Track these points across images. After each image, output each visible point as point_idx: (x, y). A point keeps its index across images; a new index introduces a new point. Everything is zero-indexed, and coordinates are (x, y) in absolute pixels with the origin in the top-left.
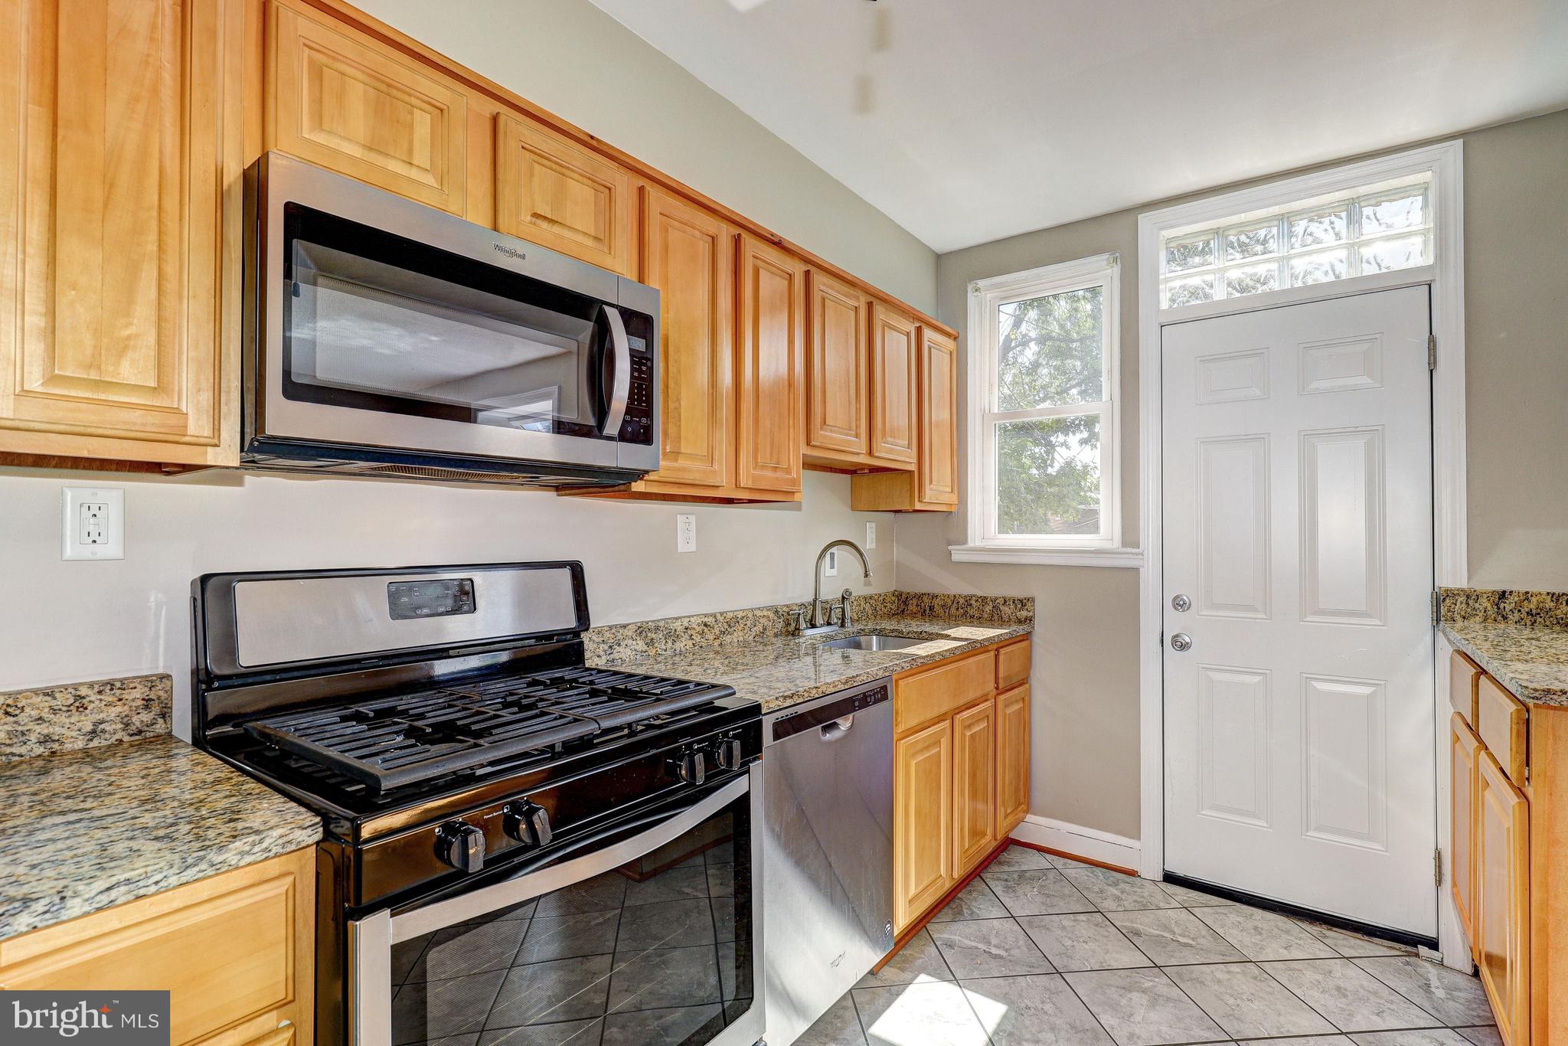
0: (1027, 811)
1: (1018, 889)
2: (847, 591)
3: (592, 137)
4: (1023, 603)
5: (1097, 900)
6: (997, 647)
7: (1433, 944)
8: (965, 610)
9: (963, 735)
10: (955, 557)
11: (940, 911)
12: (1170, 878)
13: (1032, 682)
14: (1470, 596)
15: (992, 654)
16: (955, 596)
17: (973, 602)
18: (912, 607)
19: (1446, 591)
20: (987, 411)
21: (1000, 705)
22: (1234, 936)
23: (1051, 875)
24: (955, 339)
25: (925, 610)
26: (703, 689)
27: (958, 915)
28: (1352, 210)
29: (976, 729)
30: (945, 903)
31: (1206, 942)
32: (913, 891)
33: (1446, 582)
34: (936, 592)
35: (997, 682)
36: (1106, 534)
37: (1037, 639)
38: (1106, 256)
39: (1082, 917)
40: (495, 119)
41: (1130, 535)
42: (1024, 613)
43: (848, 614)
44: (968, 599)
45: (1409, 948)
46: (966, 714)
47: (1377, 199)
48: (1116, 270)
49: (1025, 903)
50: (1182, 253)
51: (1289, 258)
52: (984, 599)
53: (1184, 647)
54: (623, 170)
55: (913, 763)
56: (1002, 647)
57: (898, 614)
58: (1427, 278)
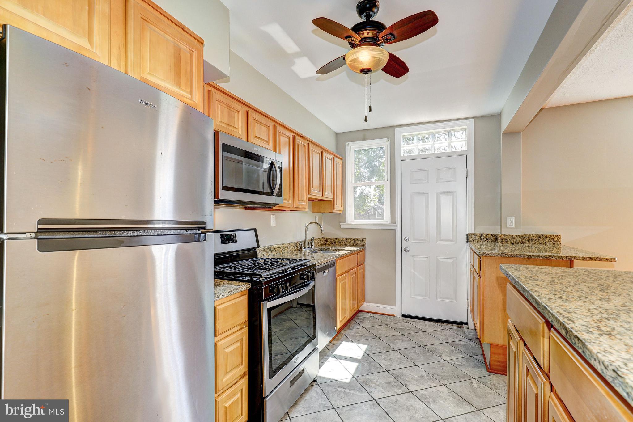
0: (364, 302)
1: (364, 321)
2: (313, 237)
3: (266, 114)
4: (363, 240)
5: (386, 322)
6: (357, 253)
7: (466, 324)
8: (345, 242)
9: (351, 277)
10: (342, 227)
11: (344, 328)
12: (404, 316)
13: (365, 264)
14: (475, 235)
15: (356, 254)
16: (342, 239)
17: (348, 240)
18: (329, 242)
19: (470, 234)
20: (351, 182)
21: (358, 270)
22: (420, 327)
23: (372, 318)
24: (342, 160)
25: (333, 243)
26: (301, 261)
27: (349, 329)
28: (449, 133)
29: (353, 276)
30: (345, 326)
31: (414, 328)
32: (340, 319)
33: (470, 232)
34: (336, 237)
35: (357, 263)
36: (387, 220)
37: (366, 251)
38: (386, 139)
39: (382, 326)
40: (247, 112)
41: (393, 221)
42: (363, 244)
43: (313, 244)
44: (346, 239)
45: (461, 326)
46: (351, 271)
47: (455, 131)
48: (389, 143)
49: (367, 324)
50: (407, 140)
51: (434, 144)
52: (351, 239)
53: (407, 251)
54: (271, 121)
55: (340, 284)
56: (358, 253)
57: (324, 245)
58: (466, 153)
